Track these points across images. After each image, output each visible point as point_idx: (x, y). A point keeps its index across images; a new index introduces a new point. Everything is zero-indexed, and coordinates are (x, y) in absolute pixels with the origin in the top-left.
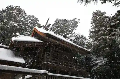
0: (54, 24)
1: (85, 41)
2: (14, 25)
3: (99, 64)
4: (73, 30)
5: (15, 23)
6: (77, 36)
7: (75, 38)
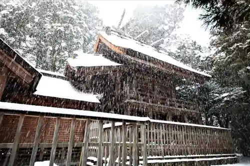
0: (132, 19)
1: (200, 54)
2: (59, 28)
3: (225, 99)
4: (172, 28)
5: (60, 24)
6: (183, 44)
7: (179, 49)
